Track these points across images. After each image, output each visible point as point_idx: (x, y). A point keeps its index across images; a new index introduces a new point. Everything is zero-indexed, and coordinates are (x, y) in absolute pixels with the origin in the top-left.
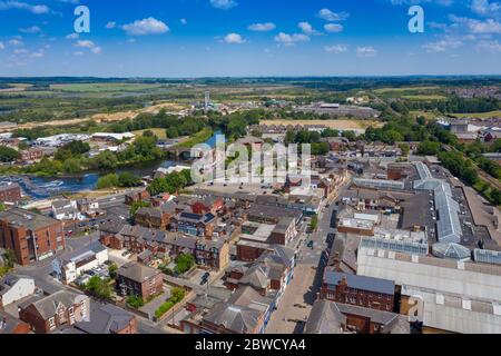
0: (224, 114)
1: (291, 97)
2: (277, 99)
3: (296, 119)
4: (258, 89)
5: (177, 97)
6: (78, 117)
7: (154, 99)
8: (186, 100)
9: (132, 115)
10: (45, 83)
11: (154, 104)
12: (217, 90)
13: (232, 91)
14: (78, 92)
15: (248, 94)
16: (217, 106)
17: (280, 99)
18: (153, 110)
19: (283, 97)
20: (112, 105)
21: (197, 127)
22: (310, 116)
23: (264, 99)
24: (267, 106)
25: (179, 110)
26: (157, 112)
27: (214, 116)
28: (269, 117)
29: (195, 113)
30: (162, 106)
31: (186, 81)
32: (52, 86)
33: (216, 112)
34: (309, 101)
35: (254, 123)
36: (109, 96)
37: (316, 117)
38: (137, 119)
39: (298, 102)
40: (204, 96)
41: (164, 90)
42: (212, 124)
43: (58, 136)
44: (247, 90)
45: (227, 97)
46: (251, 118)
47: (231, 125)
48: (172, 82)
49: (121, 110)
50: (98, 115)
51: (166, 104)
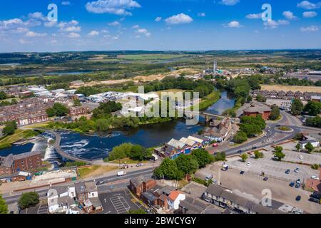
0: (228, 78)
1: (279, 65)
2: (268, 67)
3: (292, 85)
4: (250, 58)
5: (194, 64)
6: (125, 77)
7: (177, 65)
8: (199, 66)
9: (160, 77)
10: (115, 54)
11: (177, 69)
12: (221, 59)
13: (232, 60)
14: (133, 60)
15: (244, 62)
16: (222, 72)
17: (271, 66)
18: (175, 74)
19: (272, 64)
20: (149, 69)
21: (208, 90)
22: (305, 82)
23: (258, 66)
24: (262, 72)
25: (193, 74)
26: (178, 75)
27: (220, 80)
28: (267, 82)
29: (206, 77)
30: (182, 70)
31: (199, 53)
32: (118, 56)
33: (222, 77)
34: (296, 68)
35: (257, 88)
36: (149, 63)
37: (311, 83)
38: (163, 81)
39: (287, 69)
40: (212, 63)
41: (185, 59)
42: (219, 86)
43: (105, 94)
44: (243, 59)
45: (228, 64)
46: (253, 84)
47: (238, 90)
48: (190, 53)
49: (154, 73)
50: (138, 77)
51: (185, 69)
